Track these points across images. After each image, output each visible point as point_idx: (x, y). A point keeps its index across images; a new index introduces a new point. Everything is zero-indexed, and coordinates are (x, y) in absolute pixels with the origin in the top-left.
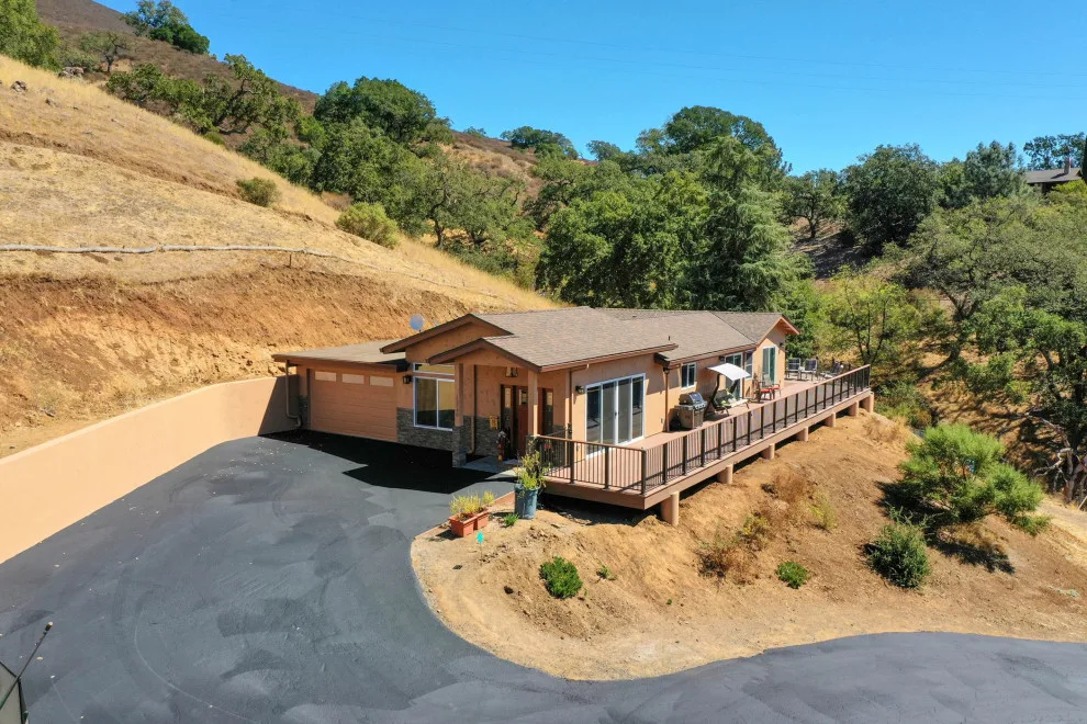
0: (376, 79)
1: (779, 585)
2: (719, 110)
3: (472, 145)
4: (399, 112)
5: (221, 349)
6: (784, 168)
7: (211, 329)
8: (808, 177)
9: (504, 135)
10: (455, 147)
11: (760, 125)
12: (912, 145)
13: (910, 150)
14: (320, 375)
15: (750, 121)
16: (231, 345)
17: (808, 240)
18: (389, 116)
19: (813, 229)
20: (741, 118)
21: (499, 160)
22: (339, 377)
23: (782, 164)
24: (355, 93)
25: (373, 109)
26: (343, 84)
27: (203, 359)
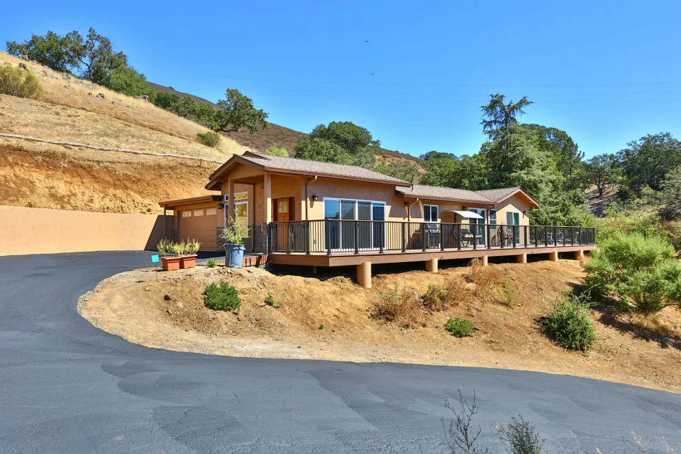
0: (340, 122)
1: (444, 333)
2: (538, 125)
3: (394, 156)
4: (351, 138)
5: (130, 199)
6: (579, 155)
7: (126, 188)
8: (595, 158)
9: (421, 156)
10: (384, 157)
11: (564, 132)
12: (665, 133)
13: (664, 136)
14: (186, 214)
15: (557, 130)
16: (138, 198)
17: (597, 197)
18: (346, 141)
19: (600, 191)
20: (552, 129)
21: (409, 162)
22: (193, 214)
23: (578, 153)
24: (329, 130)
25: (337, 137)
26: (322, 126)
27: (113, 202)
